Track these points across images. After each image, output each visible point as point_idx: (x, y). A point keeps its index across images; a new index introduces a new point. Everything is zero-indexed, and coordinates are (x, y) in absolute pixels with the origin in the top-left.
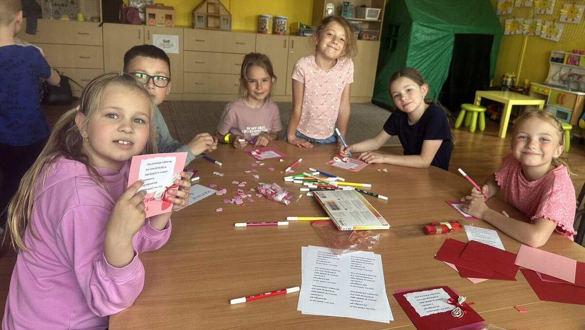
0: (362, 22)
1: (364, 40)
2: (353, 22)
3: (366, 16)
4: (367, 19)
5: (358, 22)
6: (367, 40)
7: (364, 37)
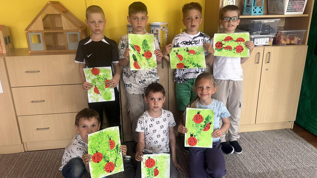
0: (279, 20)
1: (283, 45)
2: (266, 21)
3: (286, 10)
4: (287, 14)
5: (273, 21)
6: (287, 44)
7: (283, 42)
